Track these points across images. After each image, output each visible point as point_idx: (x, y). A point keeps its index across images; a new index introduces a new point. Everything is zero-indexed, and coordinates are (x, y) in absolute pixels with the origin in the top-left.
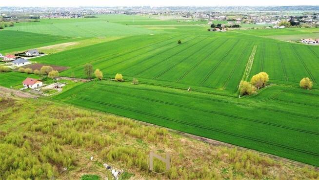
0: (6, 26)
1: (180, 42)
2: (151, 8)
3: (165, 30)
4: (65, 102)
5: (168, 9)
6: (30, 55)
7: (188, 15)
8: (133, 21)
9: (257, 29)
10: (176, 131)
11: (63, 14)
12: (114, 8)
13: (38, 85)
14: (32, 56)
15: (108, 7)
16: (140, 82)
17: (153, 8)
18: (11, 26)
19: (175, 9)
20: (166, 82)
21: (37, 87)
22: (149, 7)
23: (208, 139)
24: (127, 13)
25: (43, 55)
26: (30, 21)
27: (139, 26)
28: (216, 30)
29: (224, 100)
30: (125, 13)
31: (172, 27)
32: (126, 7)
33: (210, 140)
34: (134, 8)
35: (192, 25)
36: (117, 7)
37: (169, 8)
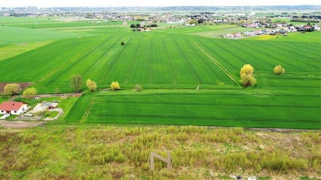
8: (37, 24)
9: (174, 27)
13: (23, 109)
17: (41, 9)
21: (22, 112)
28: (139, 30)
32: (5, 8)
37: (60, 8)
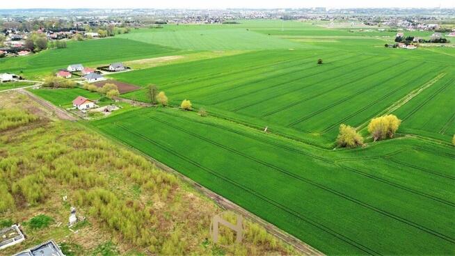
0: (119, 33)
1: (320, 62)
2: (327, 10)
3: (317, 44)
4: (100, 129)
5: (353, 12)
6: (113, 69)
7: (377, 21)
10: (193, 182)
11: (199, 19)
12: (272, 10)
13: (88, 106)
14: (114, 71)
15: (264, 10)
16: (210, 114)
18: (126, 33)
19: (363, 13)
20: (245, 117)
21: (85, 107)
22: (324, 9)
23: (224, 199)
24: (285, 18)
25: (129, 70)
26: (151, 27)
27: (286, 36)
28: (397, 46)
29: (304, 150)
30: (282, 18)
31: (333, 40)
32: (290, 10)
33: (227, 201)
34: (301, 10)
35: (369, 37)
36: (277, 9)
